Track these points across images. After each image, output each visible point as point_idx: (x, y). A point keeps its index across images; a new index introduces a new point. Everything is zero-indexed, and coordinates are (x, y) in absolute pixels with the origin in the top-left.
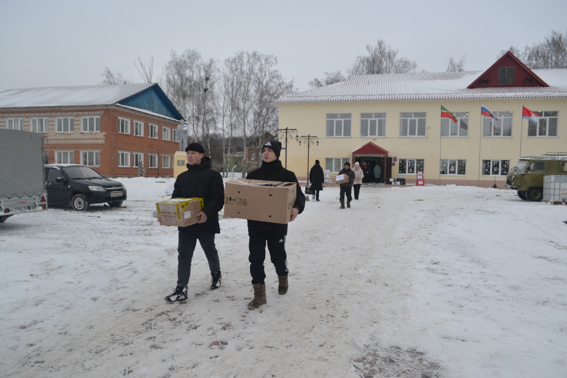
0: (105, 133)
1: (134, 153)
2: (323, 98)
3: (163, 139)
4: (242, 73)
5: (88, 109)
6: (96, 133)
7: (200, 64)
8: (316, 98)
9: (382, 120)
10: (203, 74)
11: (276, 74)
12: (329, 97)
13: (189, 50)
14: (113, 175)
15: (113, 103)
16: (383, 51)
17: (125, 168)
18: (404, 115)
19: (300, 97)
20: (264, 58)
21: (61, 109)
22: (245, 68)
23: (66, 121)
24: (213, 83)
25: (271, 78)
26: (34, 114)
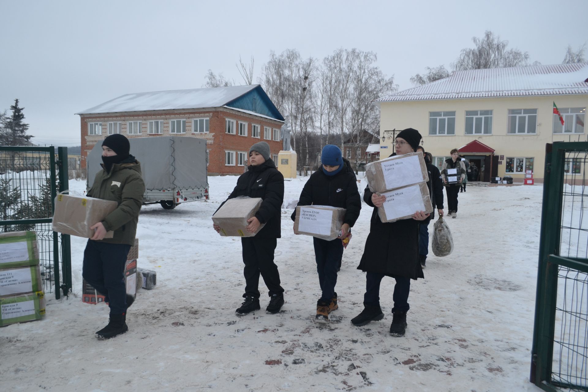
0: (214, 134)
1: (239, 153)
2: (426, 96)
3: (265, 139)
4: (341, 70)
5: (200, 111)
6: (206, 134)
7: (299, 64)
8: (419, 96)
9: (488, 117)
10: (302, 73)
11: (376, 70)
12: (432, 95)
13: (289, 50)
14: (220, 173)
15: (221, 105)
16: (491, 43)
17: (231, 166)
18: (512, 111)
19: (402, 95)
20: (363, 55)
21: (175, 112)
22: (344, 66)
23: (179, 123)
24: (312, 82)
25: (370, 75)
26: (150, 117)
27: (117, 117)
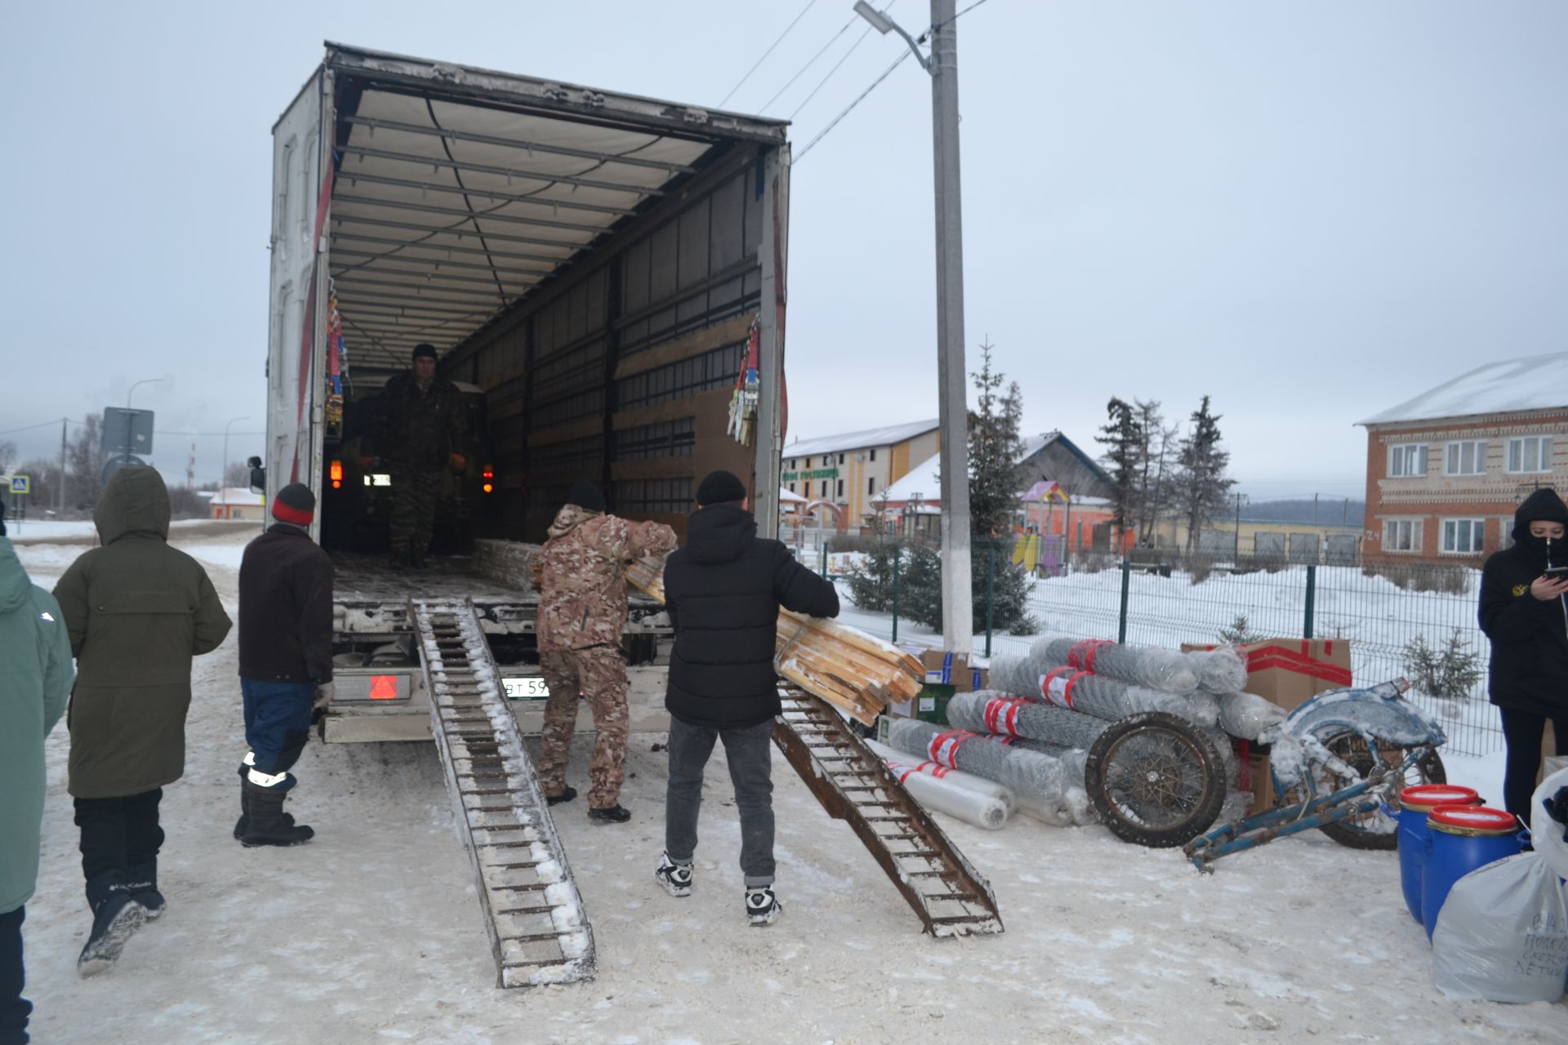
27: (1473, 426)
